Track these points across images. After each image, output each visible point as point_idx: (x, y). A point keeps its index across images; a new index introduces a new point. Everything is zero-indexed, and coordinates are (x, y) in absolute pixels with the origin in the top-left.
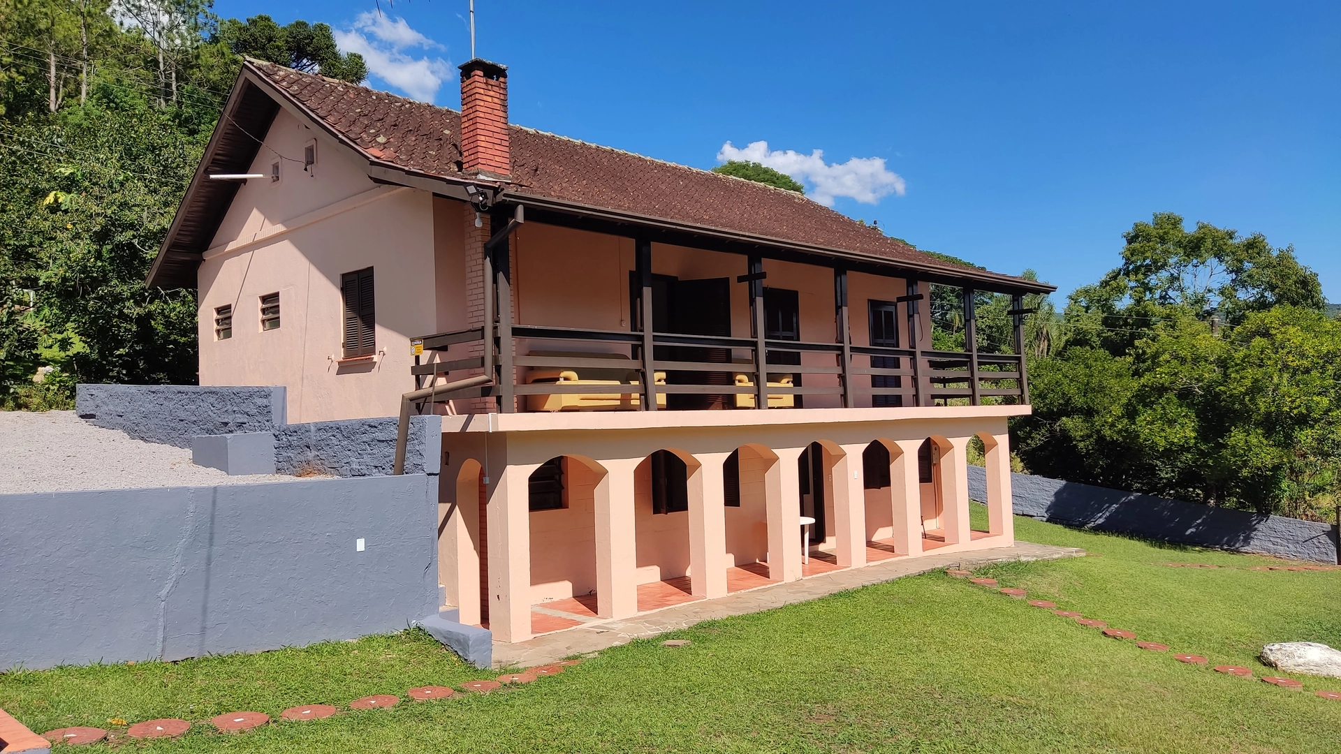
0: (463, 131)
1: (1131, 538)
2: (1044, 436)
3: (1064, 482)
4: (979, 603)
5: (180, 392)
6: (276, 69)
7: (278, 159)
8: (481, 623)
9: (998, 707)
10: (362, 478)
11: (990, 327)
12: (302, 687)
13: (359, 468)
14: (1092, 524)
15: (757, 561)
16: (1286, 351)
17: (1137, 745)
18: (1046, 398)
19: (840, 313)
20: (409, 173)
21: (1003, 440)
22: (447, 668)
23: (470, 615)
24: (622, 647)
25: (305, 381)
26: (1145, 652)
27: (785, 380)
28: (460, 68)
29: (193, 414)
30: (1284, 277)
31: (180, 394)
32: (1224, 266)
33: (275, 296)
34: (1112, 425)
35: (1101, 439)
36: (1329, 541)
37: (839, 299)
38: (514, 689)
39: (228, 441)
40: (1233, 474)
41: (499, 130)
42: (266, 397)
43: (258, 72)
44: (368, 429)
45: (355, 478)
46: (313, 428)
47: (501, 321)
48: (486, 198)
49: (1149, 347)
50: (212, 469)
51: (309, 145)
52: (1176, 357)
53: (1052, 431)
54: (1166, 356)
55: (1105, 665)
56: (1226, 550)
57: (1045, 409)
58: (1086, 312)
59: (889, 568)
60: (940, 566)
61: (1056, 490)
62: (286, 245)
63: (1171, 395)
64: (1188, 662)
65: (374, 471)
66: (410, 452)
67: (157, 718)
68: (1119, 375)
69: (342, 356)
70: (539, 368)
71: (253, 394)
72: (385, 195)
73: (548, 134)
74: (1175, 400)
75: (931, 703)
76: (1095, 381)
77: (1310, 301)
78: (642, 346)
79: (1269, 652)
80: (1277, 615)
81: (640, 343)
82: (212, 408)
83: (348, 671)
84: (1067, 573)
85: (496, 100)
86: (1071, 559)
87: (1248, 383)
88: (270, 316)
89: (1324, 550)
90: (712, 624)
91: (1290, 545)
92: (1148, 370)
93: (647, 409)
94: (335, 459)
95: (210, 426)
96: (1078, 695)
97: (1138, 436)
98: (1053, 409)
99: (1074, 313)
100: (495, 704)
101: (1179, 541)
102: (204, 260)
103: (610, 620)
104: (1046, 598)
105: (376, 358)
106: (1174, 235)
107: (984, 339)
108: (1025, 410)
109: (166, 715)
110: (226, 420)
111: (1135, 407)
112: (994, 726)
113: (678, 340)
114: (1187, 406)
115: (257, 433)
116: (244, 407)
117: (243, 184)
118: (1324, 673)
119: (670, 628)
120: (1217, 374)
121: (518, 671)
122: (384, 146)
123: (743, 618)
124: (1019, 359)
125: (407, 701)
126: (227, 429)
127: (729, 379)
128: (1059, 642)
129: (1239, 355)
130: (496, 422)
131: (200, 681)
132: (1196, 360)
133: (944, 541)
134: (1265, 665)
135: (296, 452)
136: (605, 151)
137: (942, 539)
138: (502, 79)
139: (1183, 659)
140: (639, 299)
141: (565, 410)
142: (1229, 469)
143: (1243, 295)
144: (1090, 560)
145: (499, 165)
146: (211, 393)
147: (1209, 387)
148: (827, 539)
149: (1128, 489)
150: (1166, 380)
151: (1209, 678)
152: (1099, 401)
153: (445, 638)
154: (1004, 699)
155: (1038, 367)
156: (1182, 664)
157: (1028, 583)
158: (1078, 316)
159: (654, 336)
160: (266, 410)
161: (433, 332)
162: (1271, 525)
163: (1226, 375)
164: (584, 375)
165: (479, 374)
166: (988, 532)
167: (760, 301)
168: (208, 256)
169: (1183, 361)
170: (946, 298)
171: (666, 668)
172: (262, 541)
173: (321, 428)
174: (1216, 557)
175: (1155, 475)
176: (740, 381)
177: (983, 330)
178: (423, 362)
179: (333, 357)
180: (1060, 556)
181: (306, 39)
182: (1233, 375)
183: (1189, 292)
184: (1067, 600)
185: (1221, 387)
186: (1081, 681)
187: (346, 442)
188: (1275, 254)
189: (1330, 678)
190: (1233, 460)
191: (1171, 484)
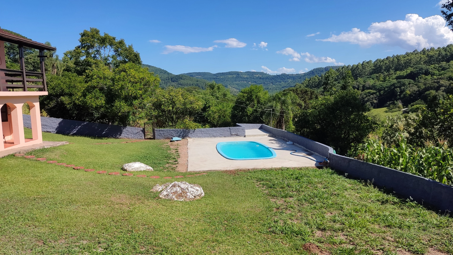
1: (85, 136)
2: (54, 103)
3: (62, 119)
4: (28, 165)
9: (33, 200)
11: (34, 62)
14: (72, 133)
16: (130, 77)
17: (82, 202)
18: (55, 90)
21: (37, 105)
26: (87, 172)
30: (131, 54)
32: (113, 49)
34: (78, 99)
35: (75, 104)
36: (142, 133)
40: (116, 115)
49: (90, 73)
52: (99, 77)
53: (57, 101)
54: (95, 76)
55: (73, 179)
56: (114, 138)
57: (54, 94)
58: (70, 60)
60: (12, 153)
61: (59, 122)
63: (97, 89)
64: (101, 173)
68: (80, 82)
74: (98, 91)
75: (5, 205)
76: (72, 84)
77: (138, 62)
79: (125, 166)
80: (128, 155)
84: (62, 150)
86: (63, 145)
87: (120, 86)
89: (141, 136)
91: (132, 135)
92: (90, 81)
96: (63, 190)
97: (87, 103)
98: (57, 94)
99: (66, 60)
101: (100, 136)
104: (54, 160)
106: (97, 36)
107: (31, 67)
108: (46, 93)
111: (86, 93)
112: (31, 207)
114: (102, 93)
118: (139, 170)
120: (111, 83)
124: (43, 74)
128: (57, 174)
129: (117, 77)
132: (105, 78)
133: (14, 144)
134: (123, 170)
137: (13, 143)
139: (99, 173)
142: (115, 113)
143: (119, 59)
144: (70, 145)
147: (109, 87)
149: (84, 121)
150: (95, 84)
151: (107, 177)
152: (74, 91)
154: (35, 197)
155: (52, 78)
156: (99, 174)
157: (47, 155)
158: (67, 61)
162: (127, 129)
163: (114, 84)
166: (32, 139)
169: (101, 78)
170: (15, 50)
174: (111, 141)
175: (93, 116)
177: (31, 63)
180: (59, 145)
182: (116, 84)
183: (103, 56)
184: (61, 159)
185: (112, 87)
186: (64, 186)
188: (127, 47)
189: (141, 171)
190: (116, 110)
191: (98, 118)
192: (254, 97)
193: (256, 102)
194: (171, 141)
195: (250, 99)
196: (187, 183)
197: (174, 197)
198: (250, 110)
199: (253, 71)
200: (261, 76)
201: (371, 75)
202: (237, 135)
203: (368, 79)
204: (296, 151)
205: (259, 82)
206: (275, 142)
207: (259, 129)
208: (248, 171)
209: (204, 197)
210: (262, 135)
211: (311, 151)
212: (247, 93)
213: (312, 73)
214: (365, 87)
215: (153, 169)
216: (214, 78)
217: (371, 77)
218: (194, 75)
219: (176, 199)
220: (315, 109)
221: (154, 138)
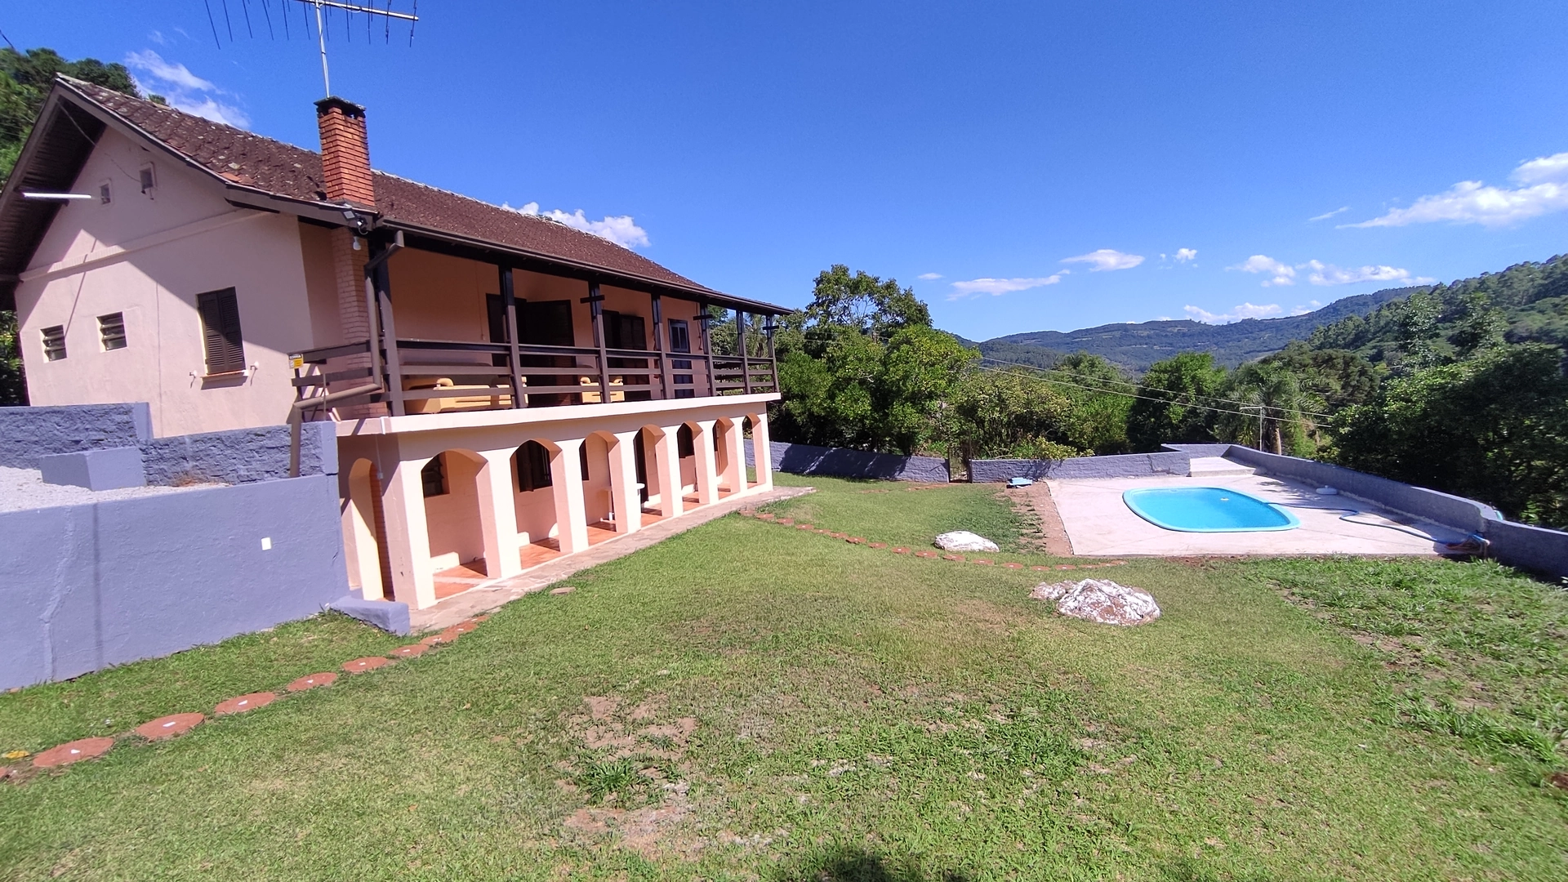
0: (325, 164)
1: (835, 477)
3: (790, 445)
4: (768, 532)
5: (13, 414)
6: (97, 90)
7: (108, 182)
8: (384, 596)
10: (253, 484)
12: (229, 681)
13: (248, 474)
15: (602, 520)
16: (921, 352)
18: (786, 388)
19: (657, 328)
20: (274, 197)
21: (763, 419)
22: (370, 640)
23: (373, 590)
24: (519, 600)
25: (164, 397)
26: (875, 549)
27: (617, 381)
28: (315, 104)
29: (33, 433)
30: (909, 307)
31: (13, 416)
32: (873, 300)
33: (118, 317)
34: (819, 405)
35: (811, 414)
36: (944, 469)
37: (656, 317)
38: (440, 648)
39: (88, 458)
40: (895, 432)
41: (361, 165)
42: (126, 413)
43: (76, 90)
44: (255, 438)
45: (245, 484)
46: (187, 440)
47: (386, 335)
48: (365, 223)
49: (836, 352)
50: (70, 486)
51: (145, 167)
52: (857, 359)
54: (851, 358)
55: (858, 562)
56: (889, 480)
59: (701, 514)
60: (734, 509)
61: (787, 450)
62: (126, 267)
63: (855, 383)
64: (901, 553)
65: (266, 475)
66: (304, 456)
67: (68, 741)
68: (819, 372)
69: (207, 371)
70: (415, 377)
71: (106, 412)
72: (243, 219)
73: (394, 176)
74: (858, 386)
76: (805, 377)
77: (926, 323)
78: (510, 355)
81: (507, 353)
82: (58, 428)
83: (273, 658)
84: (811, 504)
85: (356, 137)
86: (809, 495)
87: (900, 373)
88: (113, 336)
89: (943, 475)
90: (586, 572)
91: (922, 472)
93: (518, 407)
94: (218, 468)
95: (58, 445)
97: (837, 411)
100: (431, 664)
101: (861, 476)
102: (22, 282)
103: (499, 580)
104: (806, 523)
105: (246, 372)
106: (844, 279)
108: (777, 396)
109: (78, 736)
110: (77, 438)
111: (833, 392)
113: (537, 350)
114: (865, 390)
115: (118, 448)
116: (98, 424)
117: (63, 206)
118: (969, 549)
119: (554, 580)
120: (881, 369)
121: (436, 633)
122: (240, 172)
123: (608, 564)
124: (772, 361)
125: (345, 676)
126: (79, 447)
127: (575, 380)
128: (826, 551)
129: (894, 356)
130: (388, 425)
131: (108, 694)
132: (868, 360)
135: (169, 464)
136: (446, 194)
137: (730, 490)
138: (360, 119)
139: (897, 551)
140: (504, 316)
141: (443, 411)
142: (893, 428)
143: (886, 319)
144: (821, 494)
145: (364, 196)
146: (54, 412)
147: (877, 377)
148: (650, 498)
149: (828, 447)
150: (851, 373)
151: (915, 561)
152: (809, 389)
153: (363, 614)
156: (899, 555)
157: (792, 514)
159: (520, 347)
160: (127, 426)
161: (311, 347)
162: (914, 462)
163: (887, 369)
164: (458, 380)
165: (370, 383)
166: (759, 482)
167: (600, 318)
168: (25, 277)
169: (861, 361)
171: (566, 612)
172: (158, 551)
173: (196, 440)
174: (885, 485)
175: (842, 436)
176: (584, 382)
178: (303, 374)
179: (195, 373)
180: (802, 493)
182: (891, 369)
183: (854, 317)
184: (818, 522)
185: (884, 377)
187: (229, 452)
188: (902, 292)
189: (973, 552)
191: (852, 441)
192: (1187, 380)
193: (1192, 392)
194: (1009, 487)
195: (1176, 385)
196: (1113, 584)
197: (1095, 613)
198: (1176, 411)
199: (1165, 319)
200: (1186, 330)
201: (1534, 302)
202: (1168, 473)
203: (1525, 313)
204: (1355, 512)
205: (1181, 344)
206: (1279, 488)
207: (1222, 456)
208: (1233, 559)
209: (1161, 617)
210: (1237, 471)
211: (1405, 513)
212: (1169, 371)
213: (1333, 310)
214: (1512, 336)
215: (997, 548)
216: (1068, 342)
217: (1532, 308)
218: (1019, 339)
219: (1100, 620)
220: (1408, 401)
221: (969, 481)
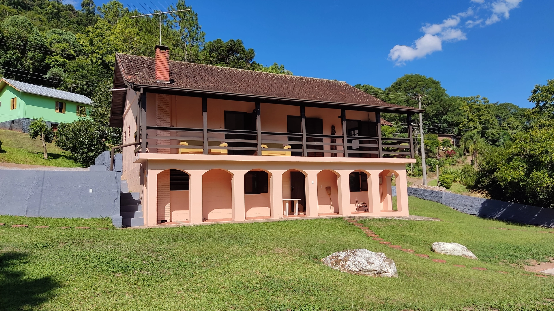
2: (489, 181)
133: (369, 212)
181: (233, 46)
190: (532, 184)
